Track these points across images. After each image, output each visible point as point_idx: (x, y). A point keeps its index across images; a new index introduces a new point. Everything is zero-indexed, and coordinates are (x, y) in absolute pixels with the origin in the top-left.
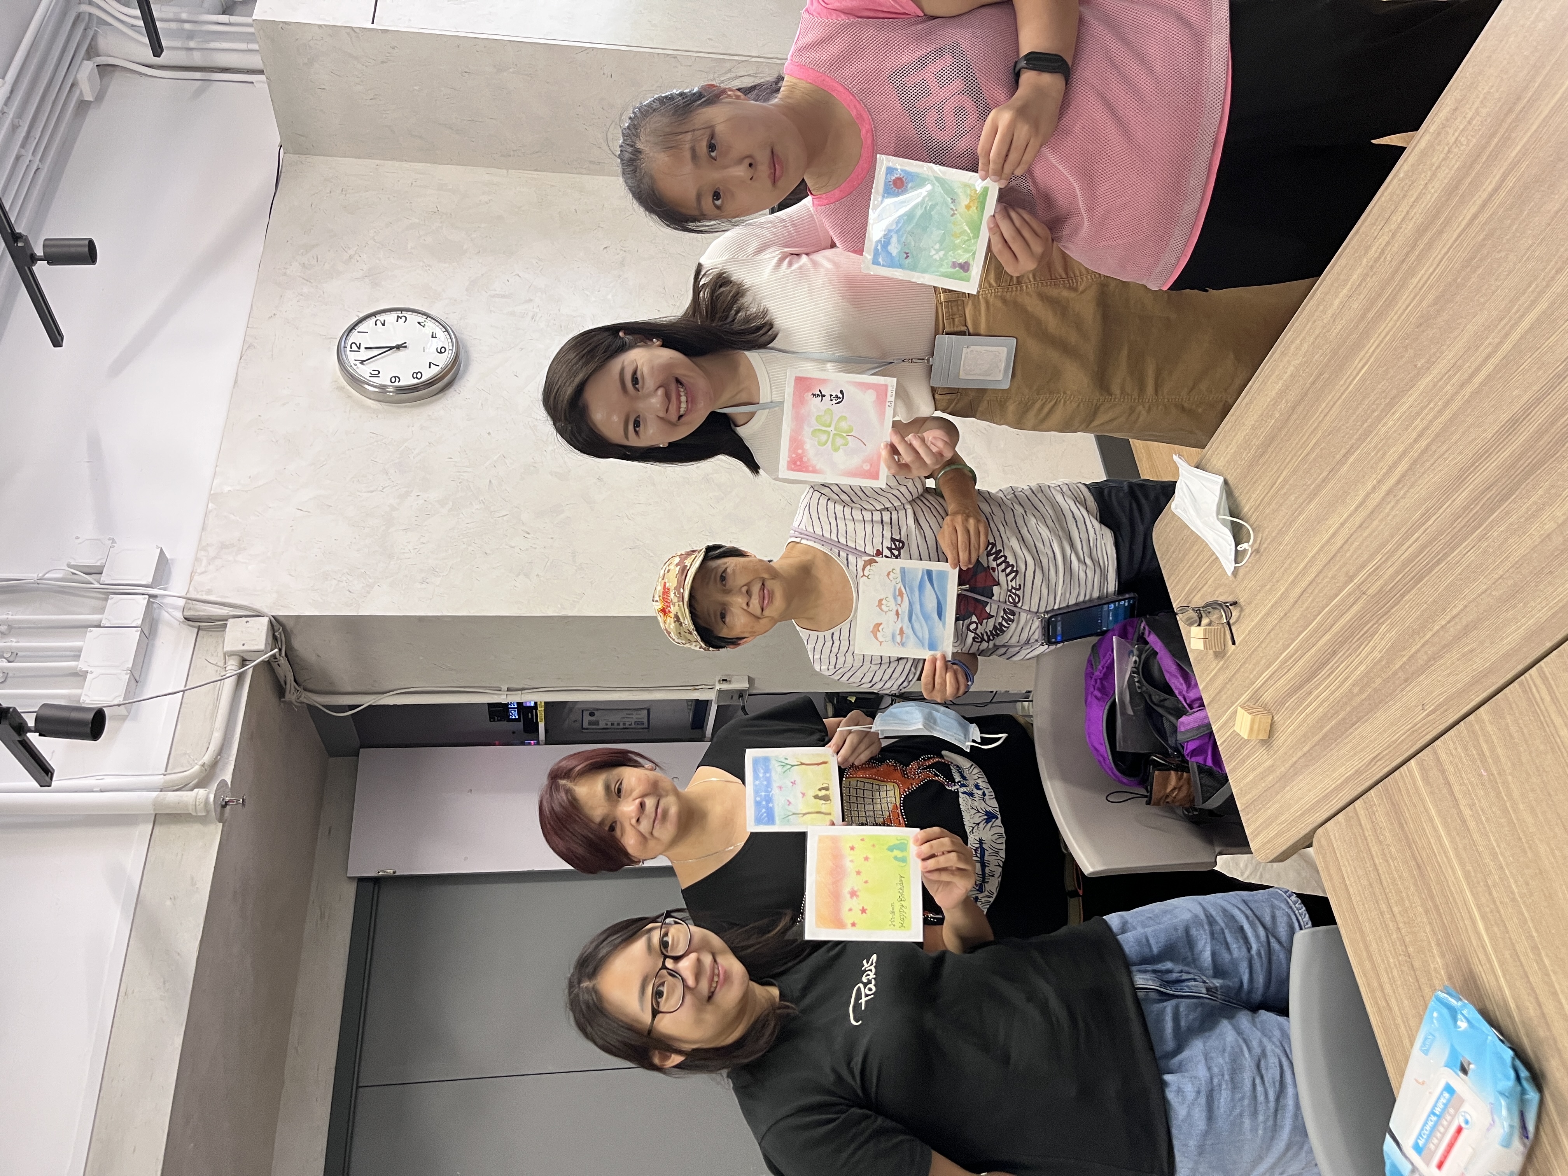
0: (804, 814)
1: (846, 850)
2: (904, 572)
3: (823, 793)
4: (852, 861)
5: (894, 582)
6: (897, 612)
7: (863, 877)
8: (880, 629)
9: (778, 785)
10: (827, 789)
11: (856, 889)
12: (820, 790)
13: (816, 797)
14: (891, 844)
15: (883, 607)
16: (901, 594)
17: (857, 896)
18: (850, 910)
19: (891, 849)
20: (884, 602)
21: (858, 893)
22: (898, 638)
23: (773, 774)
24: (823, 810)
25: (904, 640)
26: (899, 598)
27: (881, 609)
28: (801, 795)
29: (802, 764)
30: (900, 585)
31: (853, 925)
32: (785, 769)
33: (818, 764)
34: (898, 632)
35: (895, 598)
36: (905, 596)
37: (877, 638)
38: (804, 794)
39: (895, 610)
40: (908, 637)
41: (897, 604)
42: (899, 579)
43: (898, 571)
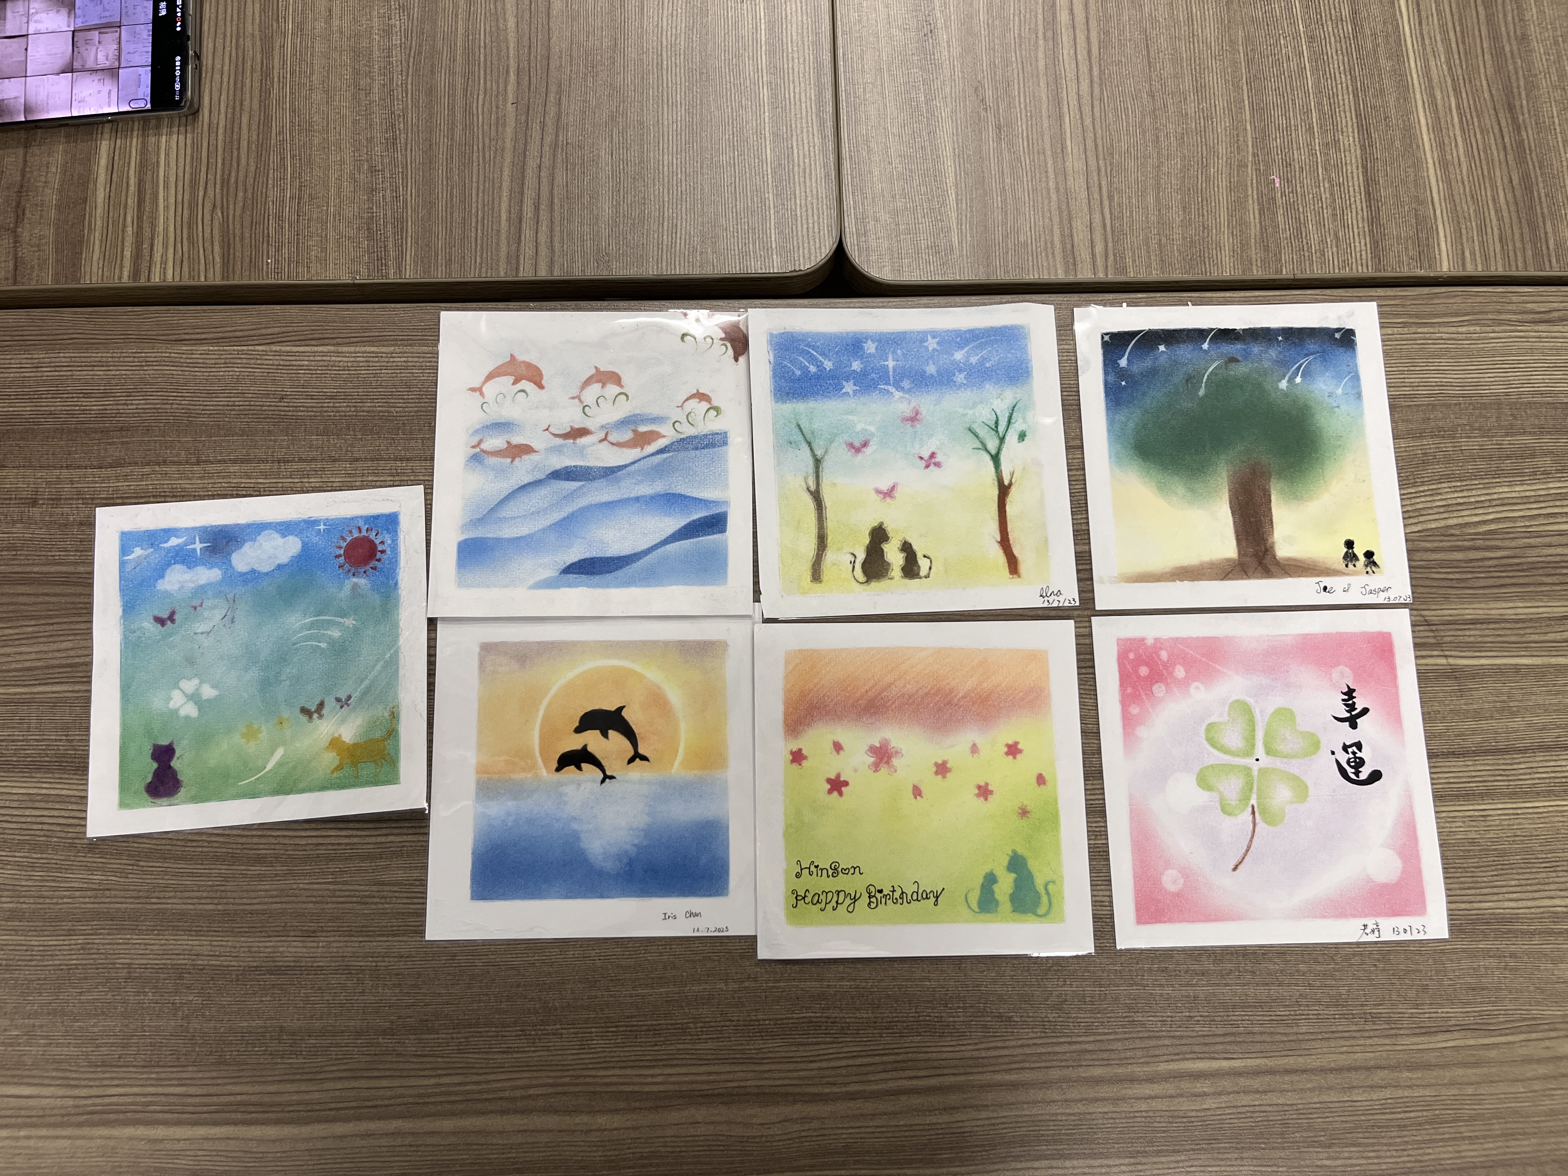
0: (816, 497)
1: (1006, 734)
2: (712, 445)
3: (894, 556)
4: (974, 749)
5: (680, 415)
6: (583, 432)
7: (931, 783)
8: (525, 384)
9: (924, 410)
10: (911, 569)
11: (895, 761)
12: (907, 548)
13: (879, 535)
14: (1033, 865)
15: (595, 389)
16: (641, 440)
17: (876, 767)
18: (838, 747)
19: (1017, 864)
20: (612, 390)
21: (884, 770)
22: (495, 442)
23: (968, 395)
24: (830, 556)
25: (492, 461)
26: (628, 435)
27: (587, 382)
28: (885, 487)
29: (1004, 490)
30: (668, 435)
31: (798, 757)
32: (983, 432)
33: (1005, 542)
34: (517, 440)
35: (624, 423)
36: (634, 453)
37: (490, 377)
38: (889, 494)
39: (589, 424)
40: (500, 472)
41: (607, 429)
42: (688, 431)
43: (714, 425)
